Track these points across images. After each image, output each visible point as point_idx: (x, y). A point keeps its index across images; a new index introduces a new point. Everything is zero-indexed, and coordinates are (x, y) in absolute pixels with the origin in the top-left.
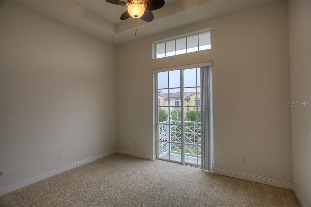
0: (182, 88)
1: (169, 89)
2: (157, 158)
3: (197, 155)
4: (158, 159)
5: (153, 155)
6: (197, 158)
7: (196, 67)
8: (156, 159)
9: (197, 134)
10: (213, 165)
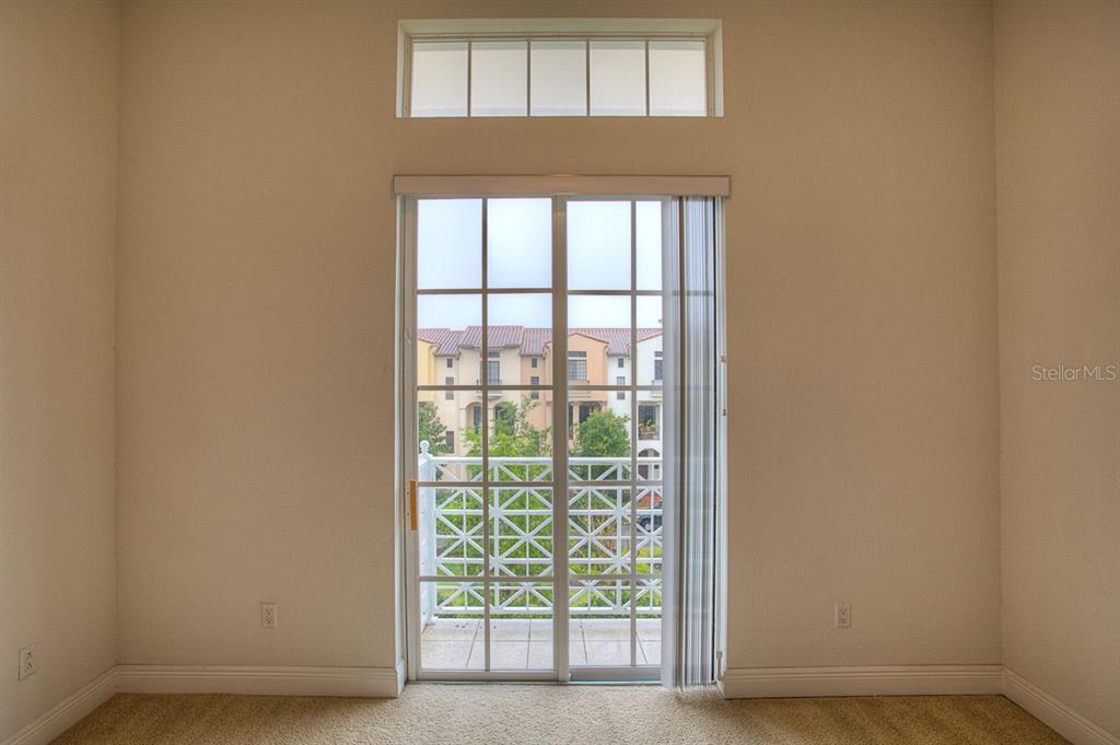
0: (559, 290)
1: (485, 291)
2: (413, 676)
3: (633, 610)
4: (419, 680)
5: (394, 668)
6: (633, 624)
7: (633, 195)
8: (407, 682)
9: (634, 512)
10: (723, 660)
